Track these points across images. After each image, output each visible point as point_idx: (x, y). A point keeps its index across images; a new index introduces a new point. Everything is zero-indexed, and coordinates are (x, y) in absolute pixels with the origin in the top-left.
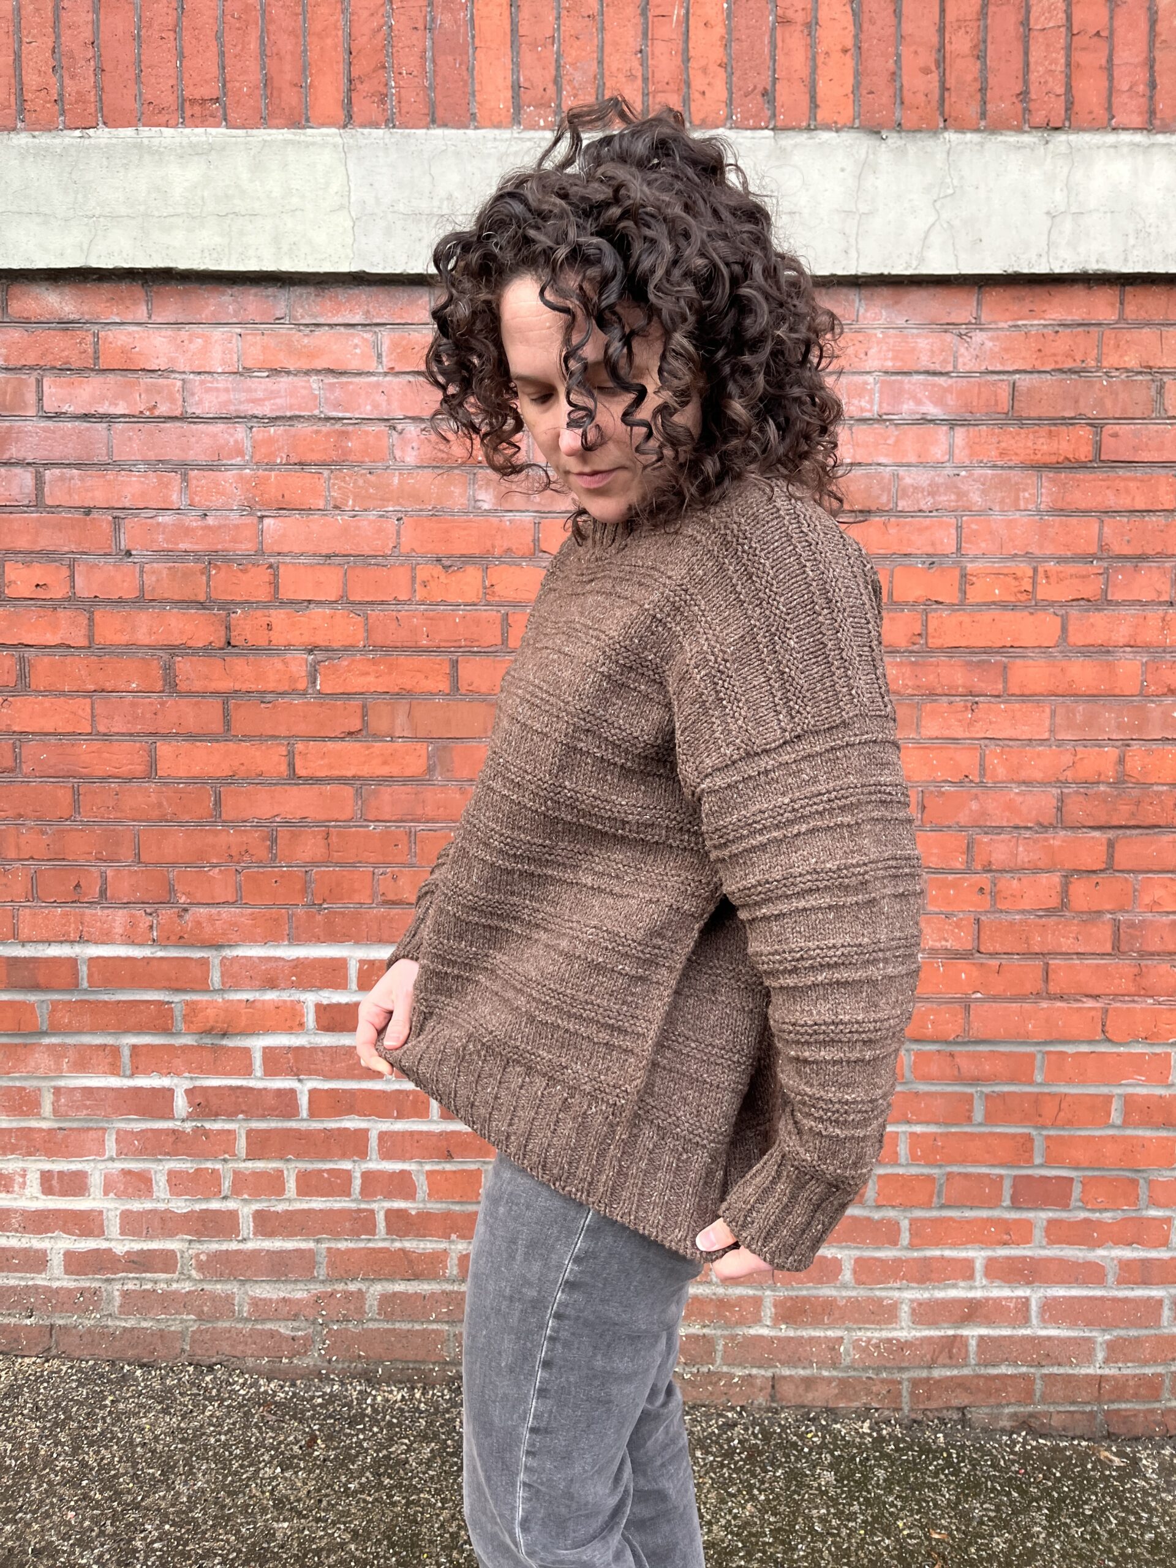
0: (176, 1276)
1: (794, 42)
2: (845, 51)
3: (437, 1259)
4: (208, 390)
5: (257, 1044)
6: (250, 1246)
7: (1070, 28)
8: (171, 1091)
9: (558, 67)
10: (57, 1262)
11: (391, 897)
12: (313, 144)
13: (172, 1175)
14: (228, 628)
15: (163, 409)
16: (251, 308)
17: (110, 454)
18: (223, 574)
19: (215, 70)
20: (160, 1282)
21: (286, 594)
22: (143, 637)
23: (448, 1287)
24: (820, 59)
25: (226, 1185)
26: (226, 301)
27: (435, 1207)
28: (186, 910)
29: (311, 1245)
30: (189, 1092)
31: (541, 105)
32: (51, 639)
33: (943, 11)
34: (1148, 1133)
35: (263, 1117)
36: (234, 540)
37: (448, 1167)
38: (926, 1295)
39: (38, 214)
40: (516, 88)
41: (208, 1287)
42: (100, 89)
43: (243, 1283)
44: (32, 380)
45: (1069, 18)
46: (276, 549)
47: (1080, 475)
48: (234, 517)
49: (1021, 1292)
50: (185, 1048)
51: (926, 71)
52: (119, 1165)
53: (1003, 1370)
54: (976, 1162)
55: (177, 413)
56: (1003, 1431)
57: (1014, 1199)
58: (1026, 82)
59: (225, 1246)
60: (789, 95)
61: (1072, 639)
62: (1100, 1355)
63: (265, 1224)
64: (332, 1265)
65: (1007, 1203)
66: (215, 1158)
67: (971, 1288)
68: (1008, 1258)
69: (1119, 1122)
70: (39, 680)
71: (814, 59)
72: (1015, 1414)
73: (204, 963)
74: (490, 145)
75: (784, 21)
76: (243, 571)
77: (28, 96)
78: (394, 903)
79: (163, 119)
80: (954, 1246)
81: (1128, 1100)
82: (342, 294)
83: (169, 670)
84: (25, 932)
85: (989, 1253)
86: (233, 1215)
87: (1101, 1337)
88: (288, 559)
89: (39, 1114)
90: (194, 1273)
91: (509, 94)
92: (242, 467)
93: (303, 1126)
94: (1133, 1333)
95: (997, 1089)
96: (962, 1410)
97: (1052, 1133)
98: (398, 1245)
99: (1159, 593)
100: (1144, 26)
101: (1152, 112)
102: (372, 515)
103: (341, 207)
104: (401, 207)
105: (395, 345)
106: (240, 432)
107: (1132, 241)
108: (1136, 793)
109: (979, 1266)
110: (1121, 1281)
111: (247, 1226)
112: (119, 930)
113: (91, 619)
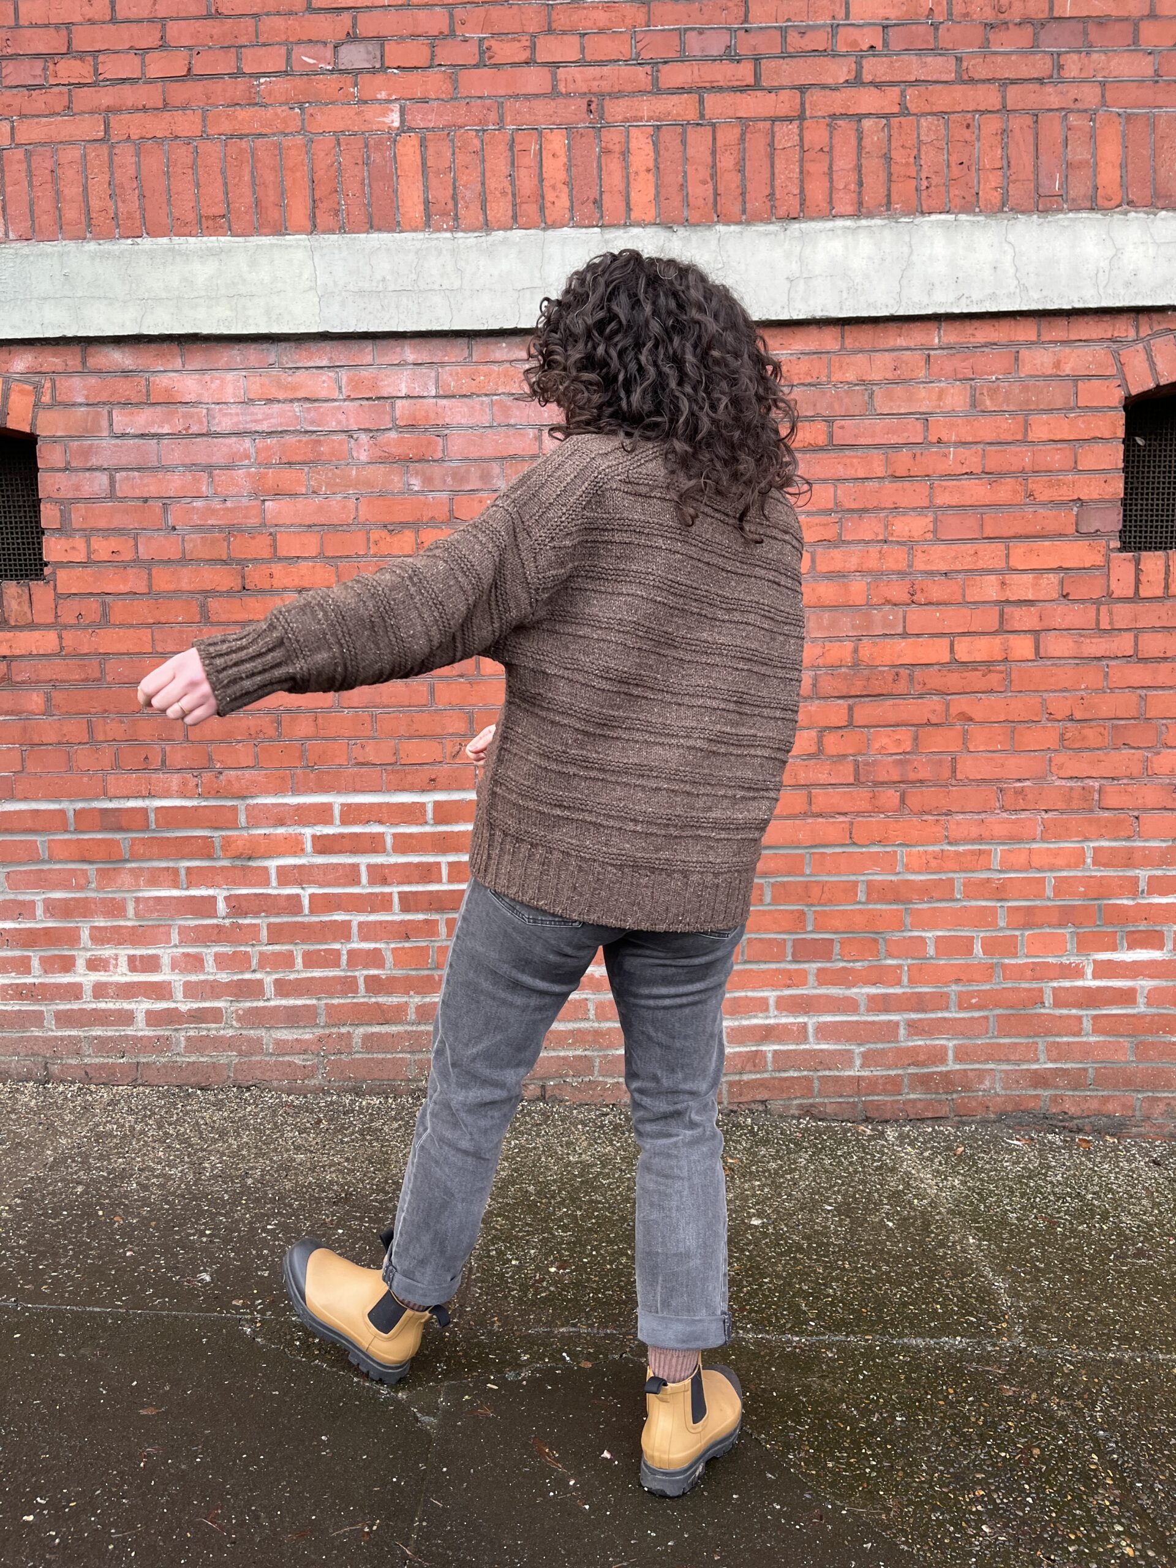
0: (222, 1025)
1: (613, 165)
2: (648, 171)
3: (401, 1008)
4: (225, 415)
5: (273, 864)
6: (272, 1003)
7: (802, 147)
8: (214, 898)
9: (455, 188)
10: (140, 1017)
11: (361, 760)
12: (291, 246)
13: (216, 955)
14: (243, 577)
15: (194, 429)
16: (252, 358)
17: (159, 460)
18: (238, 540)
19: (221, 196)
20: (212, 1029)
21: (283, 552)
22: (185, 585)
23: (409, 1028)
24: (632, 177)
25: (254, 962)
26: (235, 354)
27: (398, 973)
28: (221, 773)
29: (314, 1002)
30: (227, 898)
31: (444, 214)
32: (123, 588)
33: (714, 139)
34: (884, 907)
35: (278, 914)
36: (245, 517)
37: (407, 945)
38: (736, 1023)
39: (105, 298)
40: (427, 203)
41: (244, 1032)
42: (143, 209)
43: (268, 1029)
44: (105, 412)
45: (801, 140)
46: (275, 522)
47: (820, 455)
48: (245, 501)
49: (800, 1020)
50: (223, 868)
51: (704, 182)
52: (181, 950)
53: (792, 1074)
54: (767, 931)
55: (204, 431)
56: (793, 1117)
57: (793, 955)
58: (772, 187)
59: (255, 1004)
60: (612, 203)
61: (818, 568)
62: (858, 1062)
63: (283, 988)
64: (329, 1015)
65: (790, 958)
66: (246, 944)
67: (767, 1017)
68: (791, 996)
69: (863, 899)
70: (116, 617)
71: (628, 177)
72: (801, 1105)
73: (234, 808)
74: (410, 243)
75: (607, 151)
76: (253, 538)
77: (93, 215)
78: (363, 764)
79: (187, 230)
80: (754, 989)
81: (869, 884)
82: (313, 347)
83: (204, 608)
84: (112, 791)
85: (778, 993)
86: (260, 982)
87: (858, 1050)
88: (282, 529)
89: (125, 916)
90: (234, 1023)
91: (422, 207)
92: (250, 466)
93: (306, 919)
94: (880, 1046)
95: (779, 879)
96: (763, 1102)
97: (818, 908)
98: (373, 1000)
99: (877, 534)
100: (854, 142)
101: (860, 203)
102: (339, 497)
103: (311, 288)
104: (351, 287)
105: (350, 380)
106: (247, 443)
107: (845, 295)
108: (866, 672)
109: (772, 1002)
110: (869, 1010)
111: (269, 990)
112: (175, 788)
113: (150, 574)
